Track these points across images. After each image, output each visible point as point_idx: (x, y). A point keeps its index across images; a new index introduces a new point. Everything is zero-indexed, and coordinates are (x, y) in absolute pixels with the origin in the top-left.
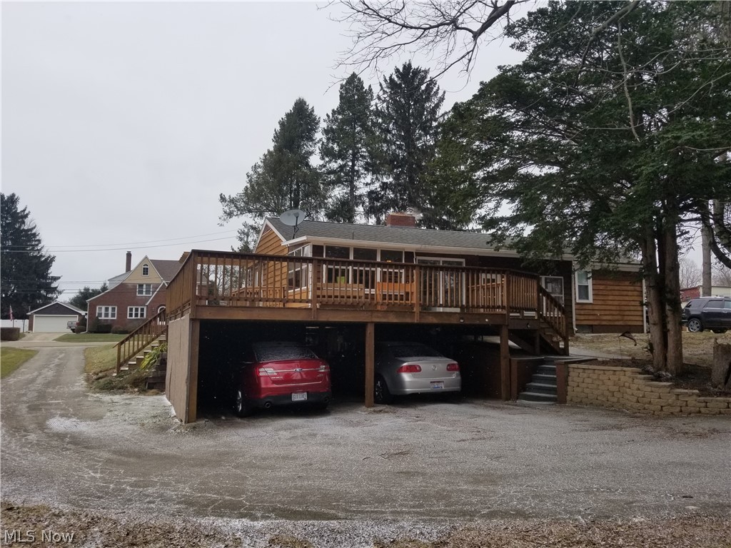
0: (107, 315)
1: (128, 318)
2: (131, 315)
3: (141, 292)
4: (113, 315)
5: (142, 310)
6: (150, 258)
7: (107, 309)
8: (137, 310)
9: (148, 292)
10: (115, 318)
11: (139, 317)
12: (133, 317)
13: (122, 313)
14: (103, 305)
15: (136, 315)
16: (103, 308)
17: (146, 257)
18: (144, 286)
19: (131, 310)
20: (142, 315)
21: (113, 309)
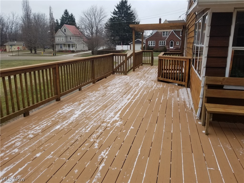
0: (152, 45)
1: (159, 45)
2: (160, 44)
3: (164, 35)
4: (154, 45)
5: (164, 42)
7: (152, 42)
8: (162, 42)
9: (166, 35)
10: (155, 46)
12: (161, 45)
13: (157, 44)
14: (150, 41)
15: (162, 44)
16: (151, 42)
17: (166, 20)
18: (165, 33)
19: (160, 42)
20: (164, 44)
21: (154, 42)
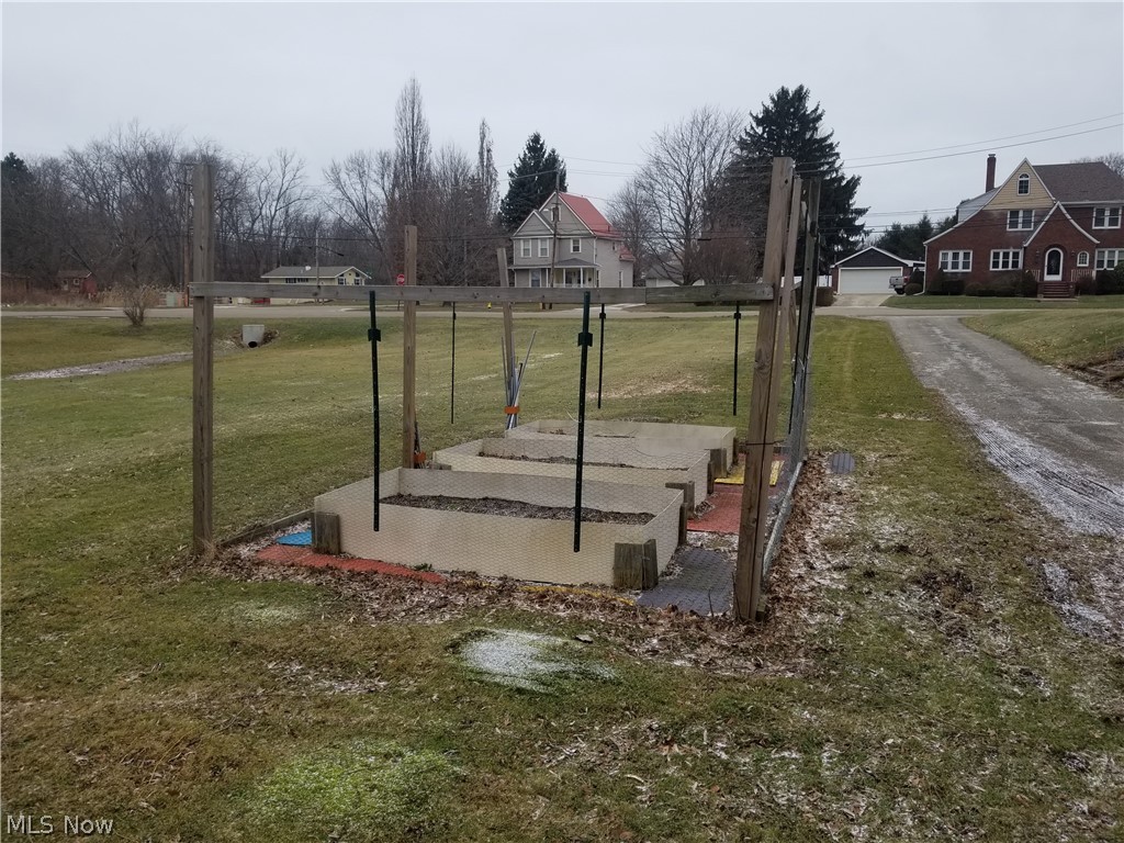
0: (955, 265)
1: (991, 269)
2: (996, 265)
3: (1013, 224)
4: (966, 266)
5: (1016, 255)
6: (1033, 163)
7: (956, 256)
8: (1006, 255)
9: (1026, 223)
10: (970, 270)
11: (1010, 268)
12: (1000, 268)
13: (981, 261)
14: (951, 249)
15: (1005, 264)
16: (950, 254)
17: (1026, 162)
18: (1021, 214)
19: (996, 255)
20: (1015, 264)
21: (966, 256)
